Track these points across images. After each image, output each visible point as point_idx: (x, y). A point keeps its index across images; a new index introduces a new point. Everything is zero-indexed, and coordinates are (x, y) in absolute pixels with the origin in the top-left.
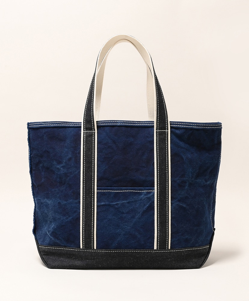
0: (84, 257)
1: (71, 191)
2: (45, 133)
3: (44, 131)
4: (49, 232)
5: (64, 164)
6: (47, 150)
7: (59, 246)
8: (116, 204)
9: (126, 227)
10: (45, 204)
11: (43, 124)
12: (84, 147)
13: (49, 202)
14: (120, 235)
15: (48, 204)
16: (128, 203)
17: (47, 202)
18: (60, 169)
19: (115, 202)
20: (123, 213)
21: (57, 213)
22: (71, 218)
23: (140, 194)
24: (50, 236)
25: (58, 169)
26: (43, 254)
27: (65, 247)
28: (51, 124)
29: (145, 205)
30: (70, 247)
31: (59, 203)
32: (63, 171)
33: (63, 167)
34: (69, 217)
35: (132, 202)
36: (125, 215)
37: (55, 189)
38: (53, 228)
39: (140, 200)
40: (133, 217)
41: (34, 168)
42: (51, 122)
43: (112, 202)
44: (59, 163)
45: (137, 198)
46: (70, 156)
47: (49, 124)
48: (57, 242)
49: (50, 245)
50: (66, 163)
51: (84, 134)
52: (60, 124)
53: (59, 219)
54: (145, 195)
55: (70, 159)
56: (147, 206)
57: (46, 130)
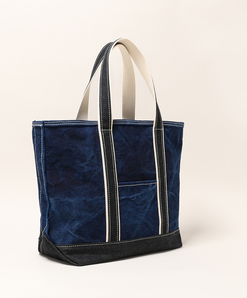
0: (109, 250)
1: (96, 188)
2: (65, 132)
3: (64, 130)
4: (72, 230)
5: (88, 163)
6: (69, 149)
7: (84, 243)
8: (133, 197)
9: (141, 218)
10: (66, 203)
11: (64, 123)
12: (103, 145)
13: (72, 200)
14: (138, 225)
15: (71, 203)
16: (141, 195)
17: (69, 201)
18: (84, 167)
19: (132, 196)
20: (138, 205)
21: (82, 211)
22: (97, 214)
23: (148, 186)
24: (73, 234)
25: (82, 167)
26: (66, 253)
27: (90, 243)
28: (72, 123)
29: (152, 196)
30: (95, 242)
31: (84, 201)
32: (87, 169)
33: (87, 165)
34: (96, 213)
35: (143, 194)
36: (139, 207)
37: (78, 188)
38: (77, 226)
39: (148, 192)
40: (145, 208)
41: (48, 168)
42: (71, 121)
43: (130, 196)
44: (83, 161)
45: (147, 190)
46: (93, 154)
47: (70, 123)
48: (82, 240)
49: (73, 243)
50: (89, 161)
51: (102, 133)
52: (79, 123)
53: (85, 216)
54: (152, 187)
55: (93, 157)
56: (153, 196)
57: (66, 129)
